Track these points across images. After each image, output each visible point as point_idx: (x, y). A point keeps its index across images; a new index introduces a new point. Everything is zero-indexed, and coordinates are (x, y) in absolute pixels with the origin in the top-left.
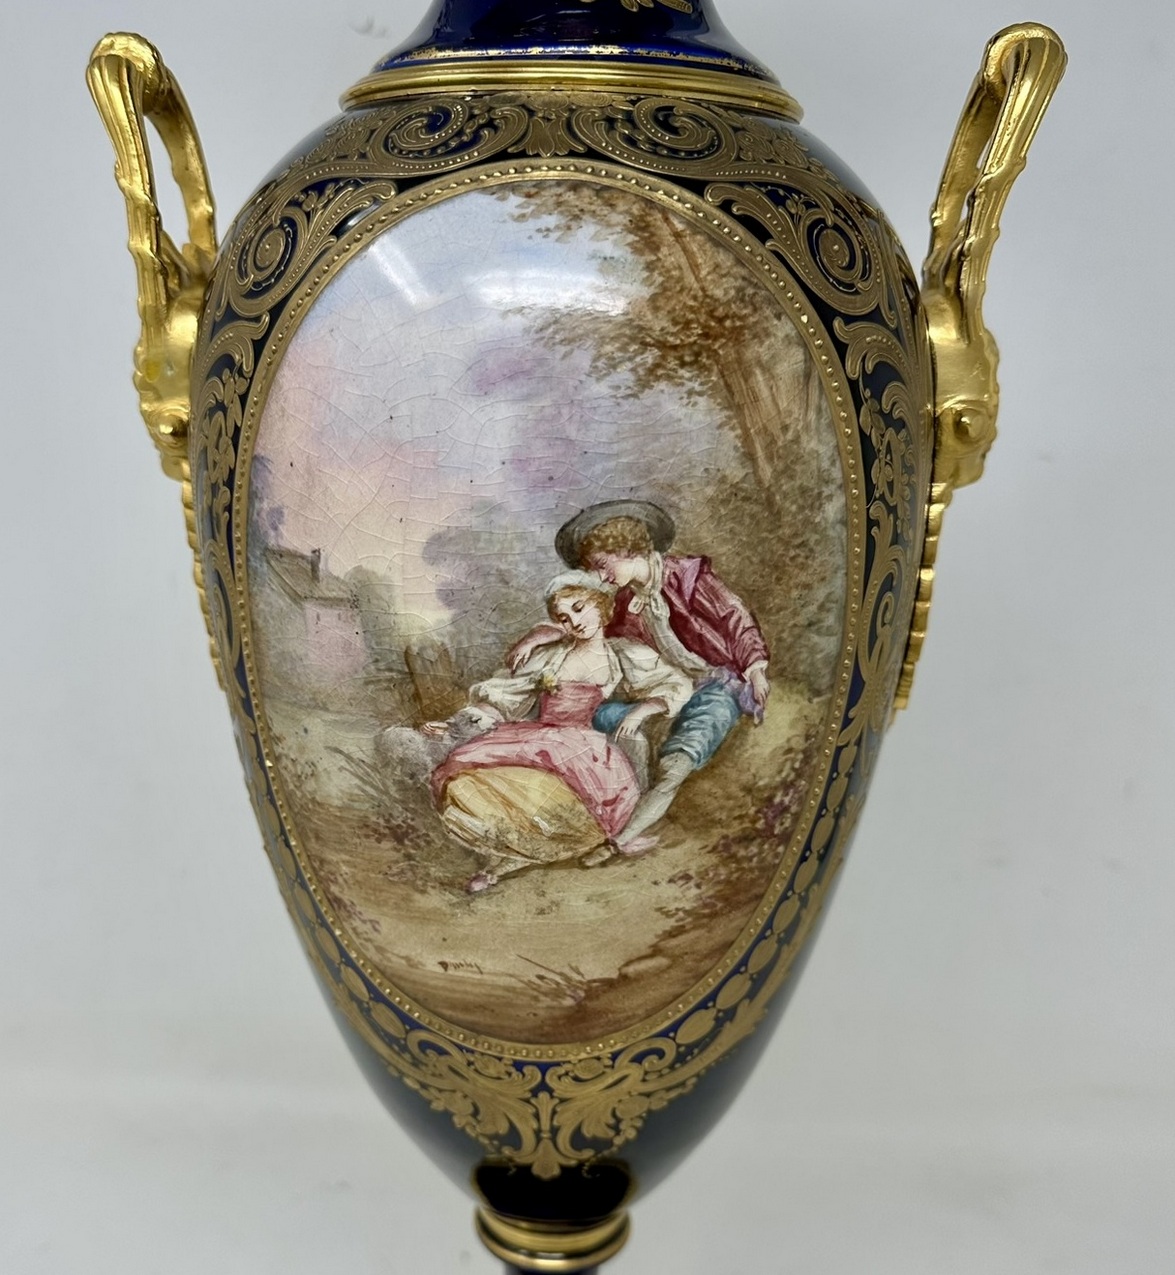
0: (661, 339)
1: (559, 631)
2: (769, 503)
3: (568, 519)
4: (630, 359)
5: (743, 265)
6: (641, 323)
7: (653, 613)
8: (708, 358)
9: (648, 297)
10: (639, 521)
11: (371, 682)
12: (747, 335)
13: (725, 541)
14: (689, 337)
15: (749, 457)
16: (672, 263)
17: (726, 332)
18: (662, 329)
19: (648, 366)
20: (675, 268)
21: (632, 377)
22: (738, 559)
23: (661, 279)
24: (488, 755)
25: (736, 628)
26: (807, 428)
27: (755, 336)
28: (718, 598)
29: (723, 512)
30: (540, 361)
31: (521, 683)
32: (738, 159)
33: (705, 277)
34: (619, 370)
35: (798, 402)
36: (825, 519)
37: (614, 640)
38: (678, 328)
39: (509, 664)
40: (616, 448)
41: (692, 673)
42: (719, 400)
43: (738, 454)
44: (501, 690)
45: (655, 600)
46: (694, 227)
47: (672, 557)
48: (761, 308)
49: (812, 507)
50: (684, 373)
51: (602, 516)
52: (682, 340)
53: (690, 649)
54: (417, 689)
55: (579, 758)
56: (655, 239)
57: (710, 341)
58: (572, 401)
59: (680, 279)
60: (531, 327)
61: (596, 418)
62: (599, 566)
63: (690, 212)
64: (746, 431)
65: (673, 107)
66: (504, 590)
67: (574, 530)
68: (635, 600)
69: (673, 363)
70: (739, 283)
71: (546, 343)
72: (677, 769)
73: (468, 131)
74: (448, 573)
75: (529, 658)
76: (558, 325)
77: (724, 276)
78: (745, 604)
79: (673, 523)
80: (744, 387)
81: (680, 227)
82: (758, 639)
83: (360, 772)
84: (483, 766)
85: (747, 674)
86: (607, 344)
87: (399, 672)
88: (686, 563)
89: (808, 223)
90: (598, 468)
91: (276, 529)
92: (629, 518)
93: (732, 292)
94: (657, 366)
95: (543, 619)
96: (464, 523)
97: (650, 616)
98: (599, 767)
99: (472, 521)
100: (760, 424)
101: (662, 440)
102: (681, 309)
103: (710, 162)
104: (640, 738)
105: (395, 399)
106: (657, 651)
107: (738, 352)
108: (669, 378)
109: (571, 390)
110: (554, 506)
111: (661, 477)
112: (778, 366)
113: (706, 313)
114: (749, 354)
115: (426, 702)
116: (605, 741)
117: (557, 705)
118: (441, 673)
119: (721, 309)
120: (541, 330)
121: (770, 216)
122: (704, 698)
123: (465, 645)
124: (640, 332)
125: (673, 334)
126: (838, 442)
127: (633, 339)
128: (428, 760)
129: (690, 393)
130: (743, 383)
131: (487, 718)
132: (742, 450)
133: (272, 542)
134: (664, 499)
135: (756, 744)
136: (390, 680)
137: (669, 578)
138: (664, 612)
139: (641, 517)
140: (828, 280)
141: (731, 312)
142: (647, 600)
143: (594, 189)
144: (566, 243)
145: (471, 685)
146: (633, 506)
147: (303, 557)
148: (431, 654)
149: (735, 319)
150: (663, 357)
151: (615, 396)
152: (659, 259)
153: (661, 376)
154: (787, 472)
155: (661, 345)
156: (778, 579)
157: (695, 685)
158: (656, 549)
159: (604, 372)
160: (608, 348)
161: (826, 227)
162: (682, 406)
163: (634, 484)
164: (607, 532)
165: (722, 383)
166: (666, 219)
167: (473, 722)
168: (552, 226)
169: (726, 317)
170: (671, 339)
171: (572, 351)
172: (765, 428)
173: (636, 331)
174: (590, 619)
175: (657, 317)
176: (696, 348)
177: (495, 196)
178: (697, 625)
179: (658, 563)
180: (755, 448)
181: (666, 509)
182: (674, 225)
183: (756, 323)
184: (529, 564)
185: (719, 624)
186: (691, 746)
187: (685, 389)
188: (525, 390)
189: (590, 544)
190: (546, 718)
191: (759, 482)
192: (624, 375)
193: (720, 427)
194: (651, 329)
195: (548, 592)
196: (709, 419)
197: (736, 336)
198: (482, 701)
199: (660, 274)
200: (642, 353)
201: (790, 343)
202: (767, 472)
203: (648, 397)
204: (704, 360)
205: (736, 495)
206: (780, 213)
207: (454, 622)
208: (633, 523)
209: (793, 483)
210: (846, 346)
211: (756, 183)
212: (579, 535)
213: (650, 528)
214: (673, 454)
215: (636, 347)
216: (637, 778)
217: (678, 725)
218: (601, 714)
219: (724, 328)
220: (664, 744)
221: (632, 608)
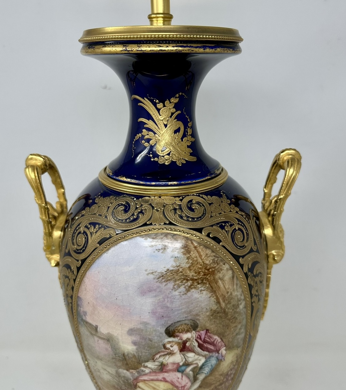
0: (192, 278)
1: (167, 351)
2: (225, 312)
3: (168, 326)
4: (184, 285)
5: (214, 252)
6: (186, 274)
7: (193, 345)
8: (205, 281)
9: (188, 267)
10: (188, 324)
11: (114, 359)
12: (216, 272)
13: (212, 324)
14: (200, 276)
15: (218, 302)
16: (194, 256)
17: (210, 273)
18: (192, 275)
19: (189, 286)
20: (195, 257)
21: (184, 289)
22: (216, 327)
23: (191, 261)
24: (148, 378)
25: (216, 343)
26: (234, 290)
27: (218, 272)
28: (211, 338)
29: (212, 318)
30: (159, 287)
31: (157, 363)
32: (211, 217)
33: (204, 259)
34: (181, 288)
35: (231, 285)
36: (240, 309)
37: (183, 353)
38: (197, 274)
39: (153, 359)
40: (181, 308)
41: (205, 356)
42: (209, 291)
43: (215, 303)
44: (151, 365)
45: (194, 342)
46: (200, 244)
47: (198, 331)
48: (219, 263)
49: (236, 308)
50: (199, 286)
51: (177, 325)
52: (198, 277)
53: (204, 351)
54: (127, 362)
55: (174, 378)
56: (189, 250)
57: (206, 276)
58: (168, 297)
59: (197, 260)
60: (155, 278)
61: (175, 301)
62: (177, 336)
63: (198, 239)
64: (217, 297)
65: (192, 200)
66: (151, 343)
67: (170, 329)
68: (188, 343)
69: (196, 284)
70: (213, 258)
71: (160, 282)
72: (201, 377)
73: (135, 214)
74: (134, 338)
75: (159, 358)
76: (163, 277)
77: (209, 257)
78: (219, 337)
79: (198, 323)
80: (216, 286)
81: (196, 244)
82: (223, 343)
83: (112, 376)
84: (147, 380)
85: (220, 352)
86: (177, 281)
87: (121, 358)
88: (202, 332)
89: (231, 232)
90: (176, 313)
91: (85, 316)
92: (185, 324)
93: (211, 261)
94: (191, 285)
95: (162, 349)
96: (138, 327)
97: (192, 345)
98: (180, 380)
99: (141, 326)
100: (221, 294)
101: (194, 304)
102: (197, 269)
103: (204, 220)
104: (191, 372)
105: (118, 294)
106: (194, 353)
107: (214, 277)
108: (195, 288)
109: (167, 294)
110: (164, 323)
111: (194, 313)
112: (225, 277)
113: (204, 269)
114: (217, 277)
115: (130, 365)
116: (181, 374)
117: (167, 368)
118: (134, 360)
119: (208, 266)
120: (158, 278)
121: (221, 234)
122: (208, 360)
123: (140, 354)
124: (186, 277)
125: (195, 276)
126: (242, 290)
127: (184, 279)
128: (131, 378)
129: (201, 291)
130: (215, 284)
131: (147, 371)
132: (216, 301)
133: (84, 318)
134: (195, 318)
135: (223, 365)
136: (120, 359)
137: (197, 336)
138: (196, 344)
139: (189, 323)
140: (237, 248)
141: (211, 267)
142: (192, 342)
143: (171, 236)
144: (164, 253)
145: (142, 363)
146: (186, 321)
147: (93, 326)
148: (130, 355)
149: (212, 268)
150: (193, 283)
151: (180, 295)
152: (191, 256)
153: (193, 288)
154: (229, 303)
155: (192, 280)
156: (228, 328)
157: (205, 358)
158: (193, 330)
159: (177, 289)
160: (178, 282)
161: (236, 230)
162: (199, 294)
163: (186, 316)
164: (179, 328)
165: (210, 286)
166: (192, 243)
167: (143, 371)
168: (160, 248)
169: (210, 268)
170: (195, 278)
171: (167, 284)
172: (222, 294)
173: (185, 277)
174: (176, 349)
175: (191, 272)
176: (202, 279)
177: (144, 238)
178: (205, 345)
179: (194, 333)
180: (220, 300)
181: (196, 320)
182: (194, 244)
183: (218, 268)
184: (157, 337)
185: (212, 344)
186: (205, 371)
187: (199, 290)
188: (154, 294)
189: (175, 331)
190: (164, 371)
191: (221, 308)
192: (182, 289)
193: (210, 297)
194: (189, 276)
195: (163, 343)
196: (206, 296)
197: (213, 273)
198: (146, 367)
199: (191, 260)
200: (187, 283)
201: (228, 270)
202: (223, 305)
203: (189, 294)
204: (204, 281)
205: (215, 313)
206: (223, 232)
207: (137, 349)
208: (186, 325)
209: (230, 305)
210: (243, 265)
211: (216, 224)
212: (171, 329)
213: (191, 326)
214: (197, 307)
215: (185, 281)
216: (190, 381)
217: (202, 368)
218: (179, 369)
219: (210, 272)
220: (197, 372)
221: (187, 345)
